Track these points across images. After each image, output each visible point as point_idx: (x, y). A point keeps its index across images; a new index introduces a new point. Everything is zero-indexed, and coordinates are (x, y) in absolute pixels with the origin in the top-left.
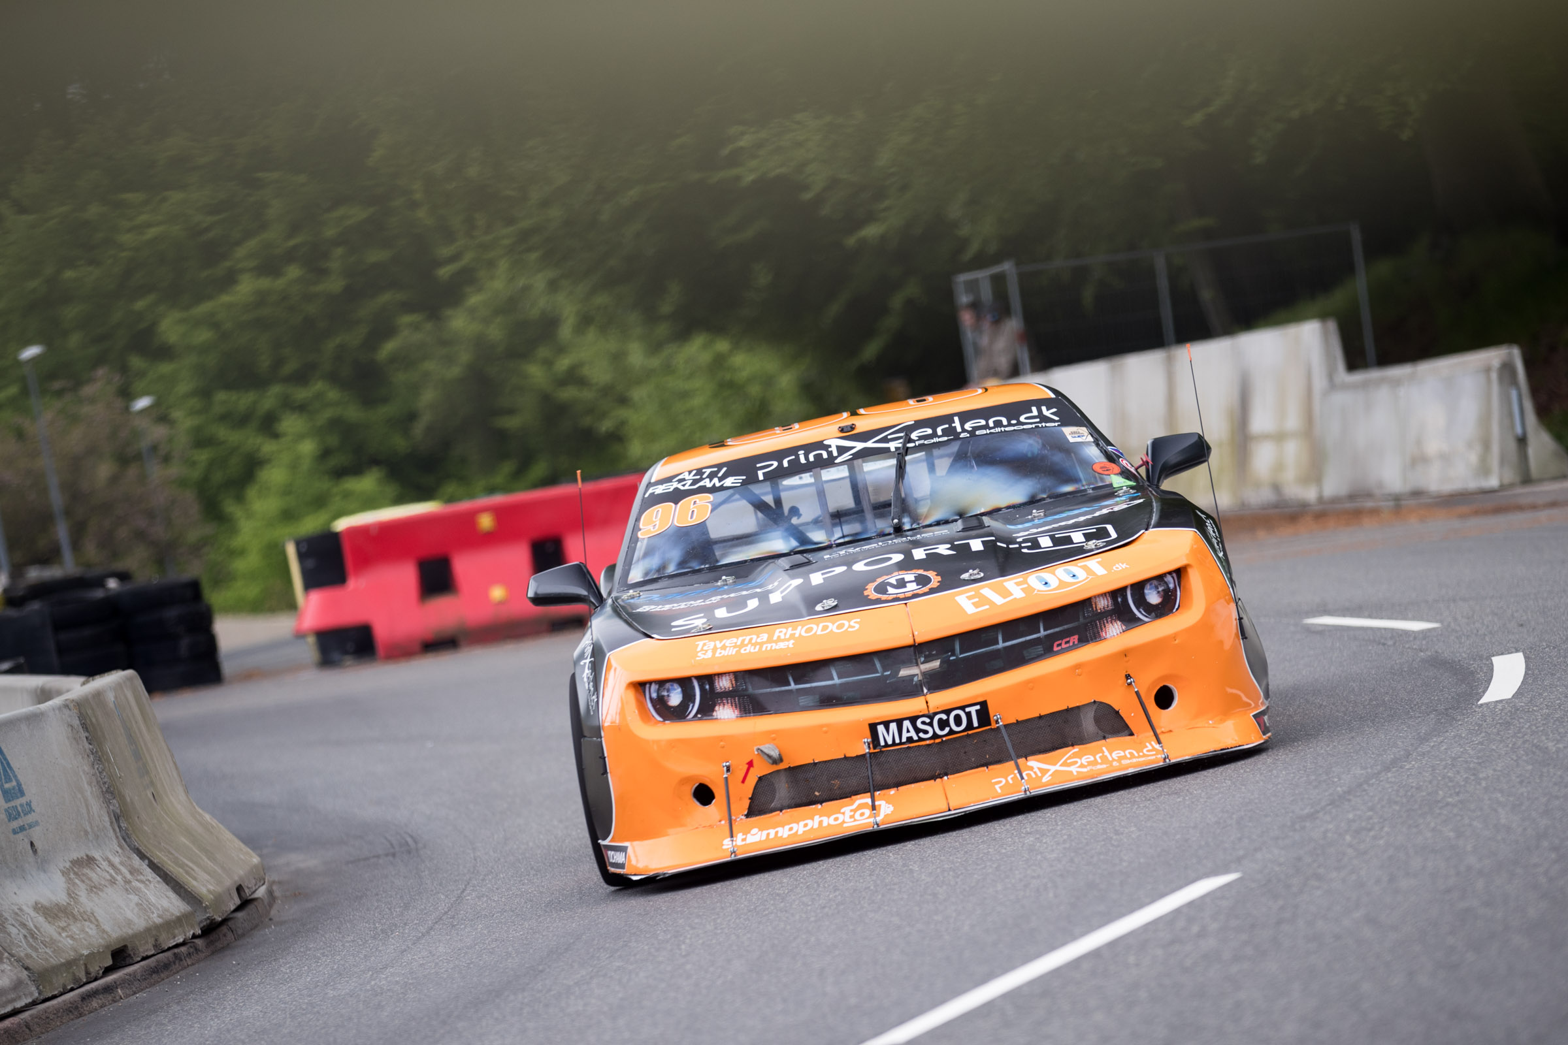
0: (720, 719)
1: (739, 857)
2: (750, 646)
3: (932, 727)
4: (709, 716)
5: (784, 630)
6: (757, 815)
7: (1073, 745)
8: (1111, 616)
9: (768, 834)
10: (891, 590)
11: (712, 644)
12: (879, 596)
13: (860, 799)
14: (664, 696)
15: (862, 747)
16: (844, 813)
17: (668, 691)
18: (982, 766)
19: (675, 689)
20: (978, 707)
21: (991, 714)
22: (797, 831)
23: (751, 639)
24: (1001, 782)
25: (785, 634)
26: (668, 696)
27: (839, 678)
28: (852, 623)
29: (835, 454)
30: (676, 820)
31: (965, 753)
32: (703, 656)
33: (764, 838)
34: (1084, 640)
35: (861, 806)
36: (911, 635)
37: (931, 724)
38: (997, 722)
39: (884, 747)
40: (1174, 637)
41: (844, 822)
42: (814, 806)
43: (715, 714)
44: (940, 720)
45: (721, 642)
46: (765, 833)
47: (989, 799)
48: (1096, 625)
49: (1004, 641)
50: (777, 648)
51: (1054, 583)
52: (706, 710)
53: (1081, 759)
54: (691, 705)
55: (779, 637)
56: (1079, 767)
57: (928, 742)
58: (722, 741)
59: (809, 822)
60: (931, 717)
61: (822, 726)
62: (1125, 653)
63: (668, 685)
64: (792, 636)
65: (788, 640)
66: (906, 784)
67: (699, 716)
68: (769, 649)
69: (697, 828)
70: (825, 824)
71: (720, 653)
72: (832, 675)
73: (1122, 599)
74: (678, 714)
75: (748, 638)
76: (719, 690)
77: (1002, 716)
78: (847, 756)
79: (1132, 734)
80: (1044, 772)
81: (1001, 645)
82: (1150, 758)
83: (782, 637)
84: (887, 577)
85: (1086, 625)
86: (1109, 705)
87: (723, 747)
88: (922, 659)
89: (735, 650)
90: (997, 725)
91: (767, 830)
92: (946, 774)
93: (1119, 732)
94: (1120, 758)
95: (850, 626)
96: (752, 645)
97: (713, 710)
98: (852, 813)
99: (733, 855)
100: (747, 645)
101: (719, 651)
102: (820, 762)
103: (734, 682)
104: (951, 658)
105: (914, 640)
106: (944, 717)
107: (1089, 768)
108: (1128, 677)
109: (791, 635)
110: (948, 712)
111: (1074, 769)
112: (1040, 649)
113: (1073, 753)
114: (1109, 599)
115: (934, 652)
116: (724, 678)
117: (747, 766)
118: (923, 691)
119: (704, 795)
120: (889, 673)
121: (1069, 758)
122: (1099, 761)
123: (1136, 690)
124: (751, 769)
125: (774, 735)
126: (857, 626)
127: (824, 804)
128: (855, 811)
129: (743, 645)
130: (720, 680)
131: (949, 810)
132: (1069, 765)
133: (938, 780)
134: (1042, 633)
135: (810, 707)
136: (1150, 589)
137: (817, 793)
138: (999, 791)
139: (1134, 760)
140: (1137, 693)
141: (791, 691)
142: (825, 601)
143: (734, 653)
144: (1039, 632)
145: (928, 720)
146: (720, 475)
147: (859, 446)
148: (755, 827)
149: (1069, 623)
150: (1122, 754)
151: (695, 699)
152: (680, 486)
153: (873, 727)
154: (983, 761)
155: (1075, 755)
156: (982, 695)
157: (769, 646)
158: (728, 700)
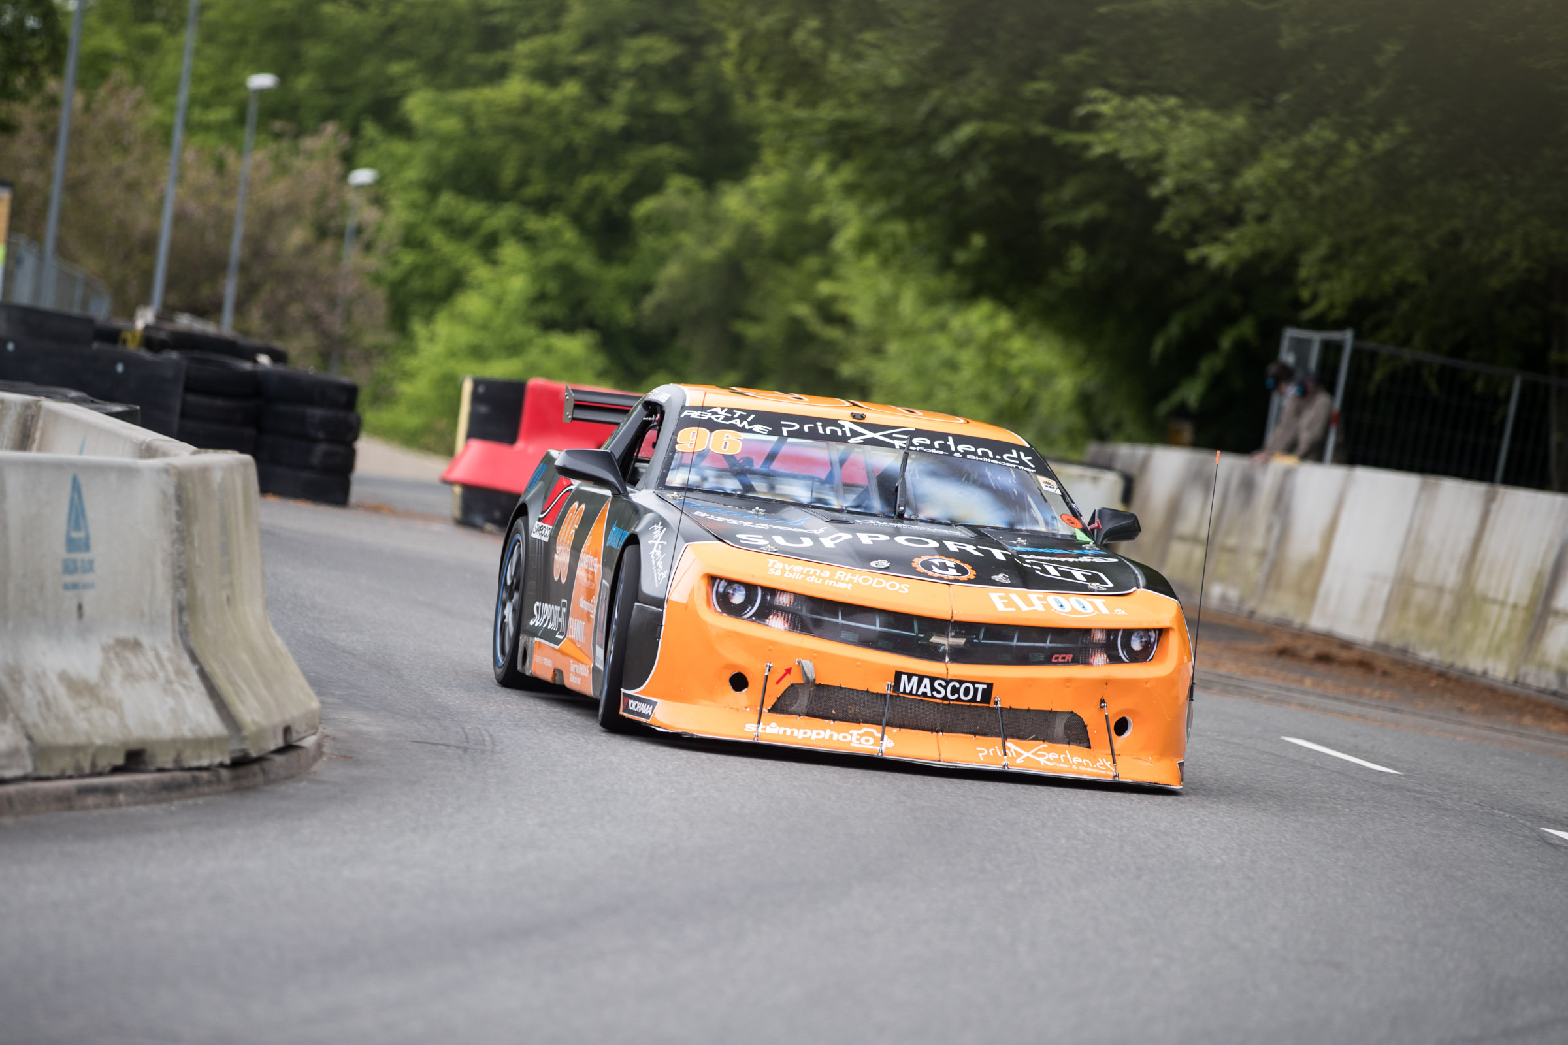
0: (771, 627)
1: (760, 742)
2: (814, 577)
3: (946, 689)
4: (763, 621)
5: (845, 574)
6: (777, 713)
7: (1044, 741)
8: (1102, 648)
9: (785, 731)
10: (935, 569)
11: (781, 565)
12: (926, 571)
13: (868, 727)
14: (729, 593)
15: (883, 687)
16: (852, 735)
17: (734, 590)
18: (971, 733)
19: (740, 591)
20: (985, 686)
21: (993, 697)
22: (811, 736)
23: (815, 572)
24: (983, 752)
25: (845, 577)
26: (733, 594)
27: (880, 626)
28: (903, 586)
29: (848, 434)
30: (710, 694)
31: (963, 719)
32: (773, 573)
33: (781, 732)
34: (1075, 661)
35: (866, 734)
36: (950, 612)
37: (945, 688)
38: (996, 703)
39: (901, 693)
40: (1147, 681)
41: (851, 741)
42: (827, 721)
43: (767, 621)
44: (954, 687)
45: (789, 566)
46: (782, 729)
47: (972, 762)
48: (1089, 652)
49: (1018, 641)
50: (838, 586)
51: (1068, 608)
52: (762, 615)
53: (1049, 754)
54: (750, 608)
55: (840, 577)
56: (1047, 760)
57: (938, 701)
58: (771, 645)
59: (822, 732)
60: (948, 682)
61: (858, 660)
62: (1106, 682)
63: (735, 586)
64: (851, 581)
65: (848, 583)
66: (908, 728)
67: (754, 618)
68: (830, 584)
69: (725, 707)
70: (835, 738)
71: (789, 575)
72: (875, 622)
73: (1114, 638)
74: (736, 611)
75: (812, 571)
76: (778, 604)
77: (1002, 699)
78: (869, 690)
79: (1089, 747)
80: (1019, 755)
81: (1015, 643)
82: (1101, 771)
83: (843, 579)
84: (930, 558)
85: (1081, 648)
86: (1081, 718)
87: (770, 650)
88: (953, 634)
89: (801, 576)
90: (995, 706)
91: (785, 727)
92: (942, 731)
93: (1080, 743)
94: (1079, 764)
95: (900, 588)
96: (816, 577)
97: (767, 617)
98: (859, 737)
99: (756, 739)
100: (812, 576)
101: (787, 573)
102: (845, 688)
103: (792, 601)
104: (975, 641)
105: (952, 617)
106: (957, 685)
107: (1054, 764)
108: (1102, 701)
109: (850, 579)
110: (961, 682)
111: (1042, 760)
112: (1042, 657)
113: (1043, 747)
114: (1105, 634)
115: (963, 632)
116: (785, 595)
117: (784, 672)
118: (945, 659)
119: (739, 682)
120: (922, 636)
121: (1039, 750)
122: (1063, 760)
123: (1107, 714)
124: (788, 675)
125: (815, 655)
126: (907, 591)
127: (836, 722)
128: (861, 735)
129: (808, 574)
130: (781, 596)
131: (939, 761)
132: (1039, 756)
133: (935, 734)
134: (1048, 644)
135: (850, 641)
136: (1136, 637)
137: (834, 712)
138: (982, 759)
139: (1089, 769)
140: (1106, 716)
141: (837, 623)
142: (880, 561)
143: (800, 578)
144: (1046, 642)
145: (944, 684)
146: (749, 419)
147: (869, 435)
148: (776, 722)
149: (1070, 643)
150: (1080, 761)
151: (755, 604)
152: (713, 417)
153: (898, 675)
154: (973, 730)
155: (1044, 749)
156: (991, 678)
157: (831, 582)
158: (782, 614)
